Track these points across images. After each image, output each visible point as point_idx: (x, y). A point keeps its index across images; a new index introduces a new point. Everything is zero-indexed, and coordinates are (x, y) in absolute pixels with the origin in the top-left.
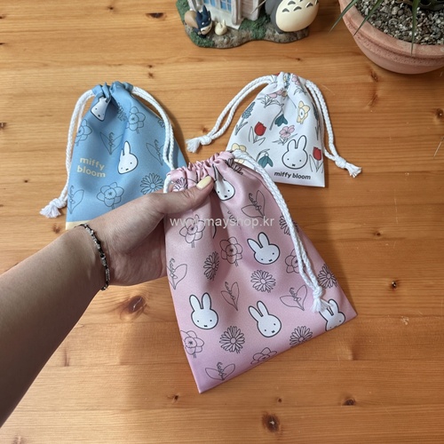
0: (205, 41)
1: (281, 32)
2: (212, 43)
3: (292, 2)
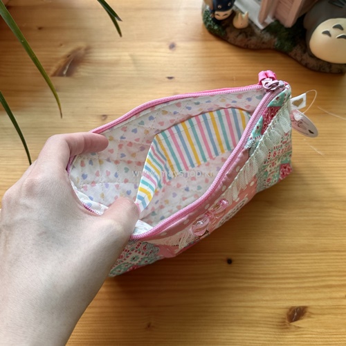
3: (339, 27)
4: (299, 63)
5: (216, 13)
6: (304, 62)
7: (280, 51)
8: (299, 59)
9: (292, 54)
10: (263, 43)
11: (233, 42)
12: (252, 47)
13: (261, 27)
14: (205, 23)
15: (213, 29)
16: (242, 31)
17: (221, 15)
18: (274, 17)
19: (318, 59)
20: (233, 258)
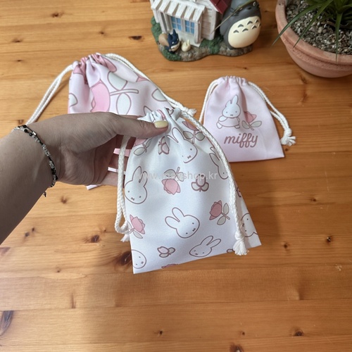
2: (179, 57)
3: (241, 25)
4: (226, 56)
5: (172, 47)
6: (228, 55)
7: (213, 54)
8: (225, 54)
9: (220, 53)
12: (197, 59)
16: (189, 52)
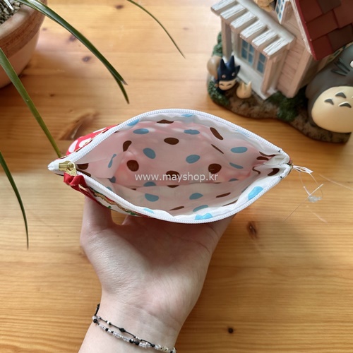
0: (220, 97)
1: (314, 125)
2: (227, 103)
3: (342, 95)
8: (301, 128)
9: (294, 123)
10: (266, 112)
11: (236, 111)
12: (255, 116)
13: (264, 98)
14: (210, 93)
15: (217, 99)
16: (245, 101)
17: (225, 85)
18: (276, 88)
19: (320, 128)
20: (235, 327)
